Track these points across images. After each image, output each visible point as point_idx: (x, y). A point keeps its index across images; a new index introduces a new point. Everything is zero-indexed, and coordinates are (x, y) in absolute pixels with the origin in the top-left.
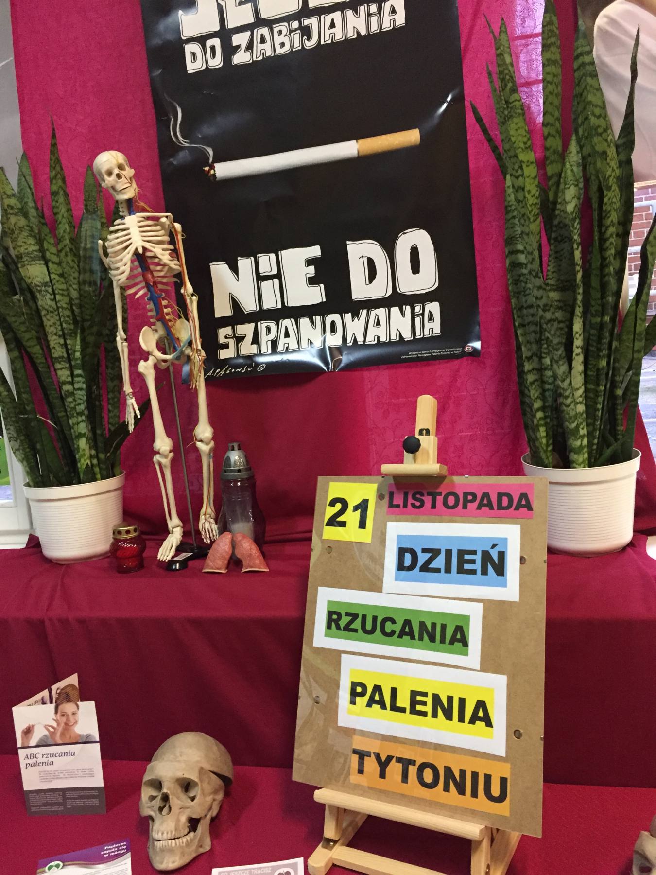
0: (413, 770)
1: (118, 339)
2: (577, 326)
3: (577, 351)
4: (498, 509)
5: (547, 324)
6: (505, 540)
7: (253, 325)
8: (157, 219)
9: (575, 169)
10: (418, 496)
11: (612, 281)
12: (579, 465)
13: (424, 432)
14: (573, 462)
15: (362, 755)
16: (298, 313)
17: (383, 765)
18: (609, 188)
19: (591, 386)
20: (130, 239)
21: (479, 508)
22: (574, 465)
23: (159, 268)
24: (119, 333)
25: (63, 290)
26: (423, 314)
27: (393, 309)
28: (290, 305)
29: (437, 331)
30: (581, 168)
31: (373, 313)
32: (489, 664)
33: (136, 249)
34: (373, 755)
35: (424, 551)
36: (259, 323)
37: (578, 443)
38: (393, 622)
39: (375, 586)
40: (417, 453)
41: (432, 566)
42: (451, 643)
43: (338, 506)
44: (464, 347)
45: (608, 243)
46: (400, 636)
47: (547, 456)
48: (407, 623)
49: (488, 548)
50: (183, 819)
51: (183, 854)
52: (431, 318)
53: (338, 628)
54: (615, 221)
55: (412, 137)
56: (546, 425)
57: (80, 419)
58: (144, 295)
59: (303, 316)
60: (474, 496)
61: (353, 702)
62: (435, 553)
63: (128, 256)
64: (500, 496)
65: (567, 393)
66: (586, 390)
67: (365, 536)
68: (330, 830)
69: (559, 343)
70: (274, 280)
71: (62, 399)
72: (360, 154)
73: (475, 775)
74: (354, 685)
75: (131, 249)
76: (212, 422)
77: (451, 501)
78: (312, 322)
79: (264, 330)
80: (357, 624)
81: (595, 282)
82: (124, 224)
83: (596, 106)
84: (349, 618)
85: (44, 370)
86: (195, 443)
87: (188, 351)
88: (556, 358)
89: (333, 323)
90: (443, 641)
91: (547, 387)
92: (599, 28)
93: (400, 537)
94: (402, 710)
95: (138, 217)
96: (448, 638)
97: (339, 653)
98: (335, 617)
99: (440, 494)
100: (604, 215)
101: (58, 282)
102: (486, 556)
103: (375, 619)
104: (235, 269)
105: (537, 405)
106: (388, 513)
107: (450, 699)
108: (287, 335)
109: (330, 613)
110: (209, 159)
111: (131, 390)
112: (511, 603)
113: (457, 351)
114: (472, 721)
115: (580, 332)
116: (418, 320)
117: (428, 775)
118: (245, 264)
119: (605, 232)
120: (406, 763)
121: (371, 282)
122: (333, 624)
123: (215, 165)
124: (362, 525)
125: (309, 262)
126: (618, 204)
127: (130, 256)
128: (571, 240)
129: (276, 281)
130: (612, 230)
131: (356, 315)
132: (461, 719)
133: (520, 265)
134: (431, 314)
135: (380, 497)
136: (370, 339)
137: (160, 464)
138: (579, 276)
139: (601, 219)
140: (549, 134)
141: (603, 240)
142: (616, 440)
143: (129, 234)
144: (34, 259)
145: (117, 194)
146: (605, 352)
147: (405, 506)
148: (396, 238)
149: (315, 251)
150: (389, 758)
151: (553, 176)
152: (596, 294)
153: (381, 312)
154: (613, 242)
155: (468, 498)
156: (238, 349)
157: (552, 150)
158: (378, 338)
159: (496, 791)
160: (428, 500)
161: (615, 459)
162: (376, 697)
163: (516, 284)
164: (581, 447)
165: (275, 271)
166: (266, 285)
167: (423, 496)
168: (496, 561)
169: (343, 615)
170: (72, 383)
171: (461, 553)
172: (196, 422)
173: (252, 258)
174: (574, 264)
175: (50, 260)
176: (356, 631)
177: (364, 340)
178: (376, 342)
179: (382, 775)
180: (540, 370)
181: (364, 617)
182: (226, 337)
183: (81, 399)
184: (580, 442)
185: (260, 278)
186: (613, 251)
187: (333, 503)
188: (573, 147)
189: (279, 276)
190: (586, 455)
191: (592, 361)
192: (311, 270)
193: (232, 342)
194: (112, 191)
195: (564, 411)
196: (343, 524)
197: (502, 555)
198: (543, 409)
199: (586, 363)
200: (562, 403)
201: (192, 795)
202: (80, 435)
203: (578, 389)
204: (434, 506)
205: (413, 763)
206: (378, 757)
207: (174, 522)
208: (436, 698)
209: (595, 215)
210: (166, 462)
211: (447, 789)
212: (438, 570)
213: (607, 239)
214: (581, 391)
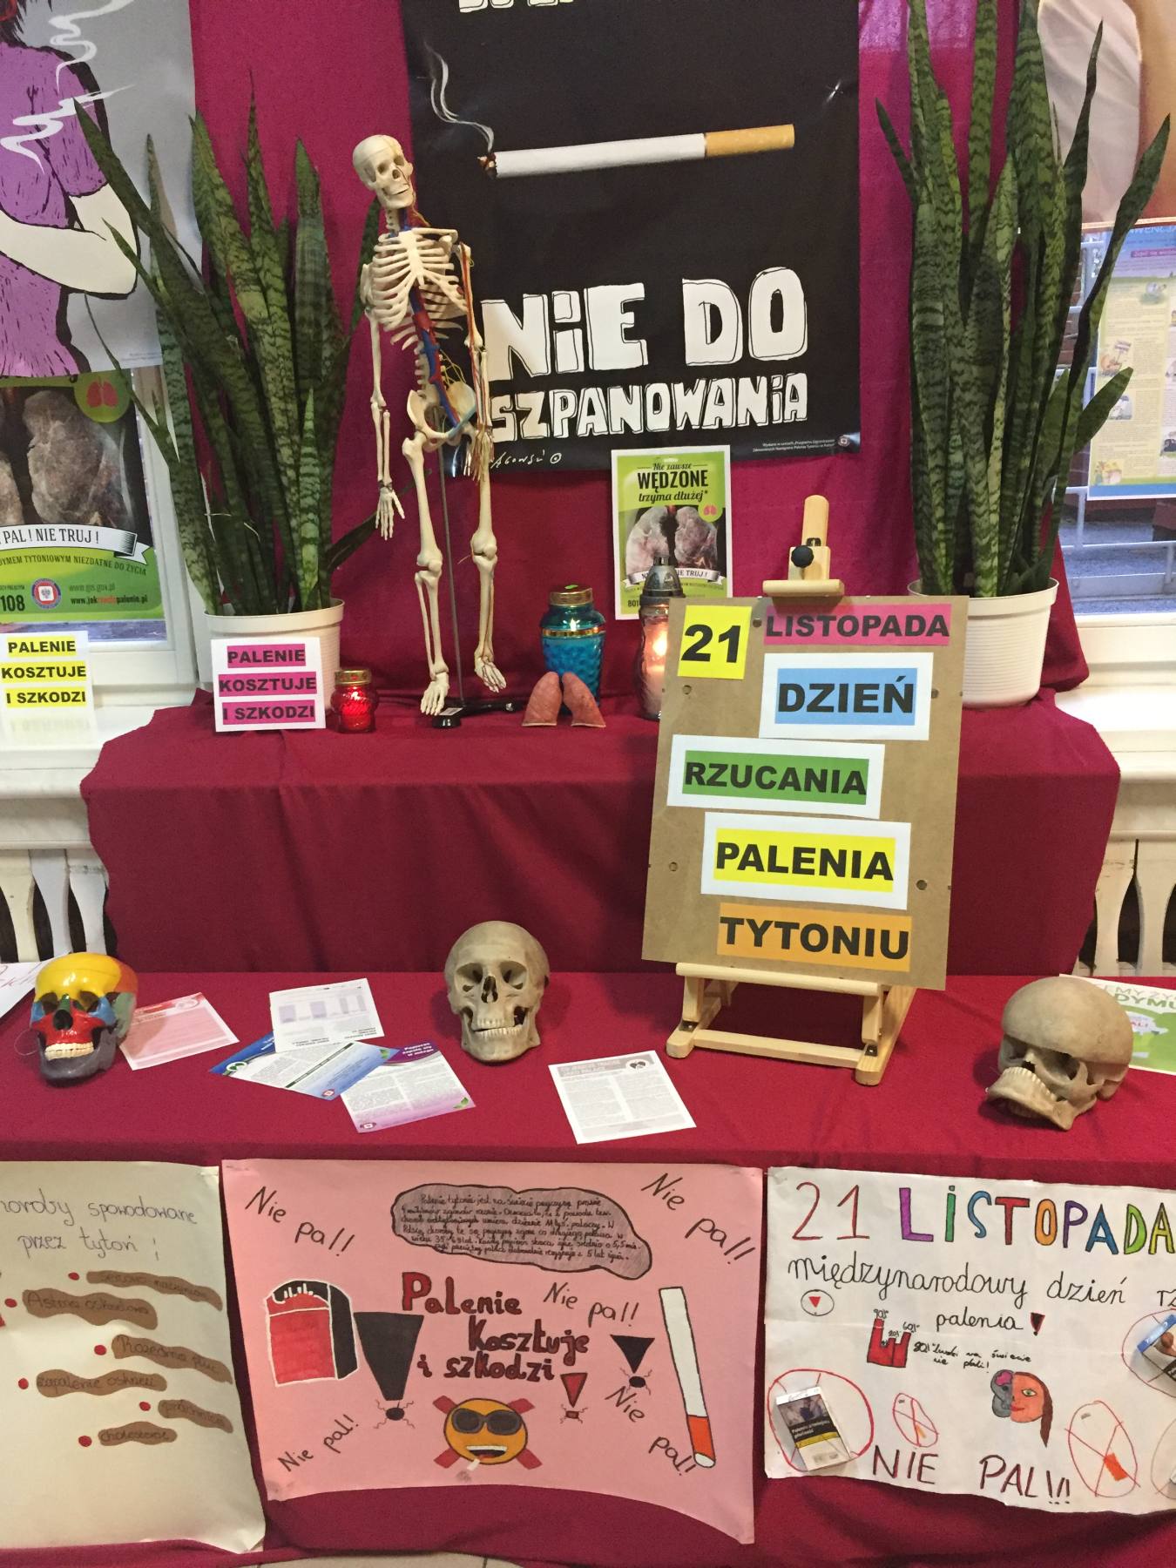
0: (795, 935)
1: (375, 406)
2: (999, 413)
3: (997, 443)
4: (906, 635)
5: (965, 407)
6: (914, 671)
7: (541, 395)
8: (436, 237)
9: (1010, 202)
10: (805, 621)
11: (1046, 354)
12: (987, 592)
13: (814, 542)
14: (979, 588)
15: (733, 923)
16: (607, 380)
17: (759, 932)
18: (1053, 235)
19: (1009, 493)
20: (408, 265)
21: (883, 634)
22: (981, 593)
23: (433, 307)
24: (376, 398)
25: (285, 330)
26: (783, 390)
27: (742, 381)
28: (596, 369)
29: (802, 414)
30: (1016, 201)
31: (715, 384)
32: (890, 812)
33: (416, 280)
34: (746, 923)
35: (813, 687)
36: (551, 393)
37: (988, 564)
38: (773, 771)
39: (749, 728)
40: (807, 568)
41: (823, 704)
42: (846, 791)
43: (699, 635)
44: (837, 440)
45: (1046, 307)
46: (782, 787)
47: (946, 583)
48: (791, 771)
49: (893, 681)
50: (510, 1008)
51: (515, 1044)
52: (794, 396)
53: (701, 782)
54: (1057, 278)
55: (782, 136)
56: (946, 540)
57: (304, 517)
58: (414, 345)
59: (614, 385)
60: (878, 620)
61: (721, 865)
62: (827, 689)
63: (403, 290)
64: (910, 619)
65: (981, 499)
66: (1002, 497)
67: (737, 671)
68: (690, 1011)
69: (977, 434)
70: (576, 330)
71: (282, 490)
72: (709, 154)
73: (870, 933)
74: (722, 846)
75: (409, 281)
76: (497, 529)
77: (848, 626)
78: (628, 394)
79: (558, 403)
80: (726, 777)
81: (1026, 357)
82: (397, 243)
83: (1041, 121)
84: (715, 770)
85: (261, 447)
86: (471, 558)
87: (468, 429)
88: (971, 453)
89: (657, 397)
90: (835, 789)
91: (951, 491)
92: (1046, 8)
93: (782, 672)
94: (784, 870)
95: (415, 233)
96: (842, 785)
97: (700, 813)
98: (696, 769)
99: (834, 618)
100: (1044, 269)
101: (280, 318)
102: (891, 691)
103: (749, 769)
104: (518, 311)
105: (939, 513)
106: (767, 643)
107: (843, 854)
108: (591, 411)
109: (689, 766)
110: (487, 144)
111: (390, 480)
112: (918, 743)
113: (828, 443)
114: (869, 876)
115: (1002, 419)
116: (776, 398)
117: (814, 938)
118: (534, 305)
119: (1044, 293)
120: (787, 928)
121: (713, 340)
122: (694, 779)
123: (496, 154)
124: (732, 657)
125: (627, 307)
126: (1062, 257)
127: (408, 289)
128: (1000, 297)
129: (578, 332)
130: (1052, 290)
131: (690, 386)
132: (856, 874)
133: (934, 328)
134: (794, 390)
135: (756, 624)
136: (710, 423)
137: (424, 584)
138: (1006, 345)
139: (1040, 274)
140: (975, 152)
141: (1040, 302)
142: (1031, 564)
143: (406, 258)
144: (247, 282)
145: (390, 199)
146: (1029, 449)
147: (789, 634)
148: (752, 278)
149: (637, 291)
150: (767, 924)
151: (975, 209)
152: (1025, 373)
153: (726, 384)
154: (1052, 305)
155: (870, 622)
156: (519, 429)
157: (977, 174)
158: (721, 421)
159: (894, 946)
160: (818, 626)
161: (1026, 589)
162: (752, 859)
163: (923, 353)
164: (991, 569)
165: (577, 318)
166: (563, 337)
167: (813, 620)
168: (903, 696)
169: (707, 766)
170: (296, 467)
171: (860, 688)
172: (475, 525)
173: (545, 297)
174: (1002, 331)
175: (269, 287)
176: (724, 784)
177: (701, 423)
178: (717, 427)
179: (758, 943)
180: (946, 468)
181: (735, 768)
182: (502, 411)
183: (307, 489)
184: (991, 563)
185: (555, 327)
186: (1050, 318)
187: (691, 632)
188: (1008, 172)
189: (582, 325)
190: (995, 580)
191: (1012, 460)
192: (630, 318)
193: (510, 419)
194: (380, 194)
195: (974, 522)
196: (706, 658)
197: (910, 689)
198: (944, 519)
199: (1004, 460)
200: (974, 512)
201: (517, 983)
202: (305, 541)
203: (993, 494)
204: (826, 632)
205: (796, 926)
206: (752, 923)
207: (438, 666)
208: (826, 855)
209: (1034, 270)
210: (432, 580)
211: (836, 950)
212: (830, 709)
213: (1045, 302)
214: (997, 496)
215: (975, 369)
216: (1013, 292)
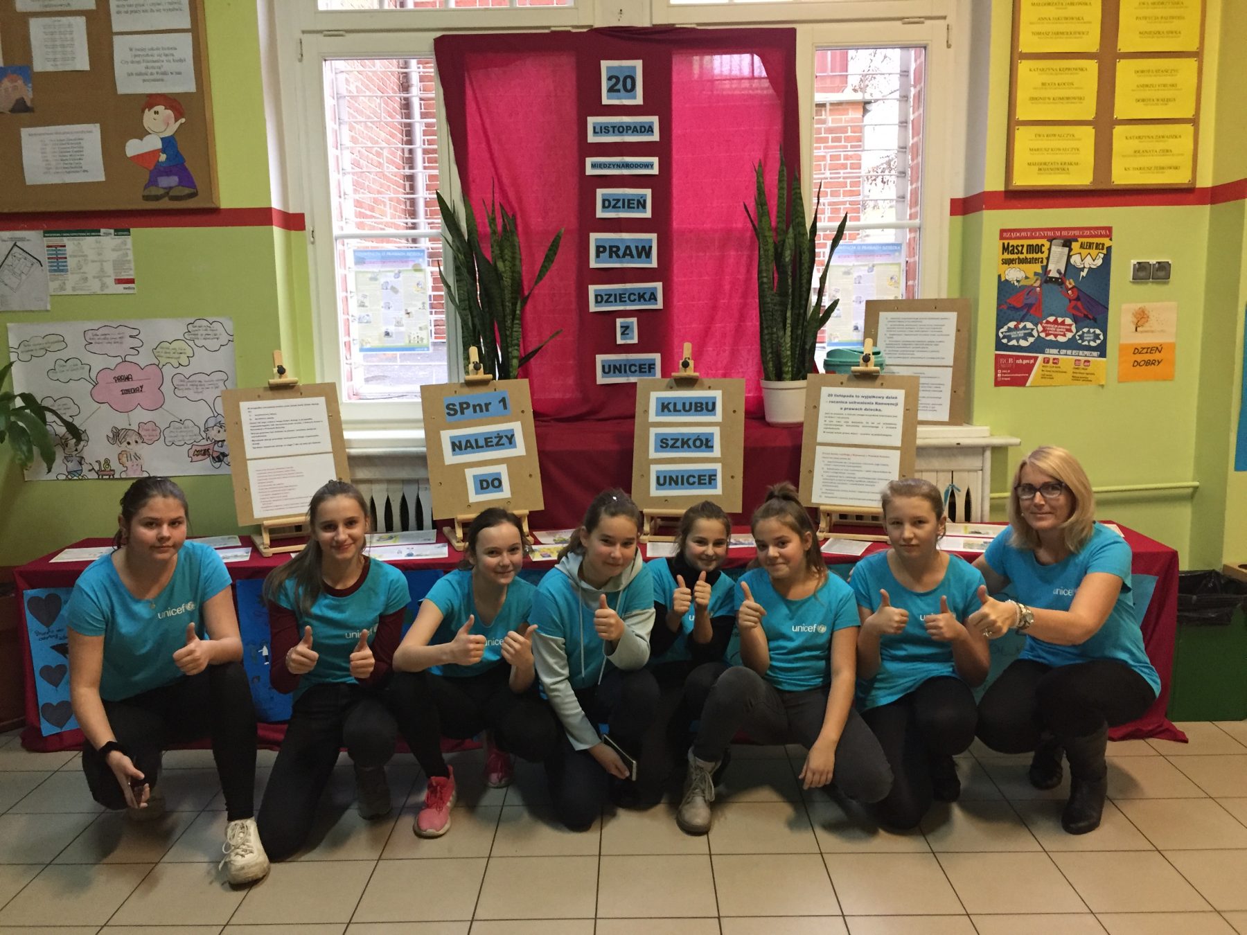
2: (789, 314)
3: (788, 325)
9: (791, 240)
11: (804, 294)
12: (787, 379)
14: (784, 378)
18: (804, 253)
19: (794, 343)
22: (785, 380)
30: (793, 241)
45: (803, 276)
47: (772, 376)
54: (807, 267)
65: (783, 345)
88: (780, 328)
100: (802, 262)
105: (769, 351)
115: (790, 316)
126: (808, 260)
128: (787, 274)
130: (805, 271)
138: (790, 291)
139: (800, 264)
146: (800, 327)
151: (780, 241)
152: (797, 300)
154: (805, 276)
164: (788, 371)
184: (788, 369)
186: (805, 281)
188: (791, 230)
190: (790, 376)
191: (795, 331)
195: (781, 354)
198: (772, 353)
199: (792, 331)
214: (789, 345)
215: (778, 298)
216: (792, 272)
